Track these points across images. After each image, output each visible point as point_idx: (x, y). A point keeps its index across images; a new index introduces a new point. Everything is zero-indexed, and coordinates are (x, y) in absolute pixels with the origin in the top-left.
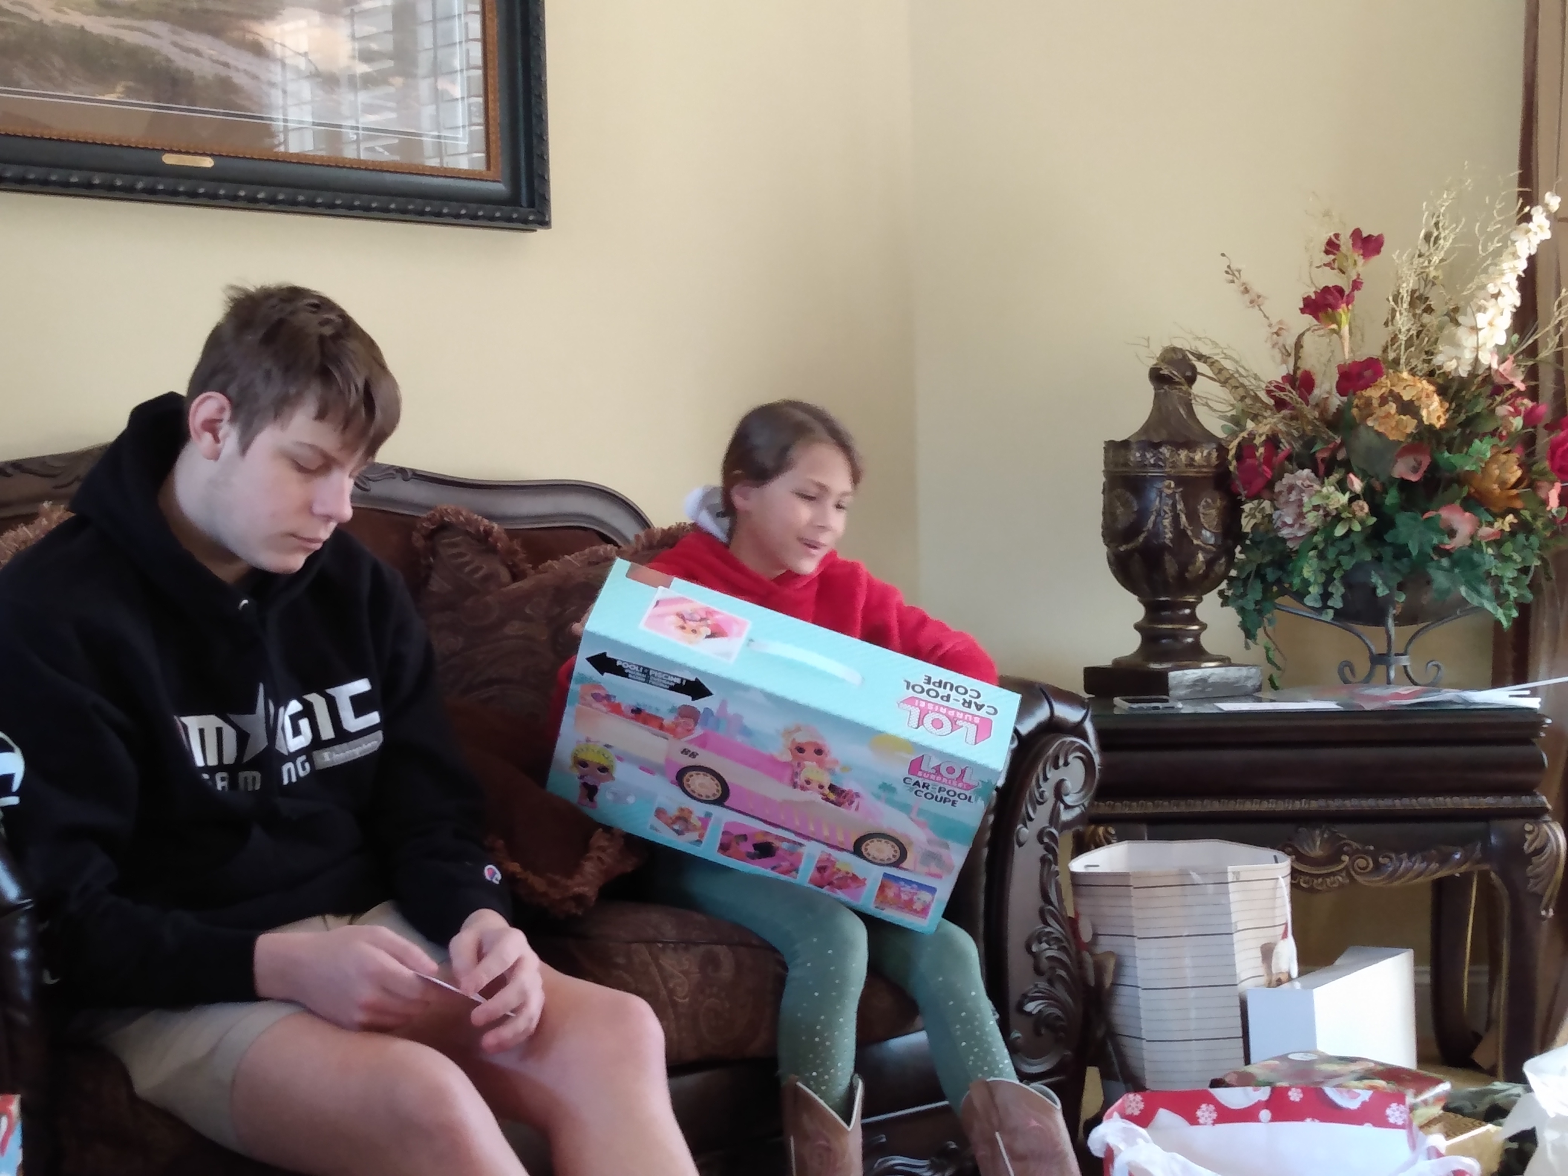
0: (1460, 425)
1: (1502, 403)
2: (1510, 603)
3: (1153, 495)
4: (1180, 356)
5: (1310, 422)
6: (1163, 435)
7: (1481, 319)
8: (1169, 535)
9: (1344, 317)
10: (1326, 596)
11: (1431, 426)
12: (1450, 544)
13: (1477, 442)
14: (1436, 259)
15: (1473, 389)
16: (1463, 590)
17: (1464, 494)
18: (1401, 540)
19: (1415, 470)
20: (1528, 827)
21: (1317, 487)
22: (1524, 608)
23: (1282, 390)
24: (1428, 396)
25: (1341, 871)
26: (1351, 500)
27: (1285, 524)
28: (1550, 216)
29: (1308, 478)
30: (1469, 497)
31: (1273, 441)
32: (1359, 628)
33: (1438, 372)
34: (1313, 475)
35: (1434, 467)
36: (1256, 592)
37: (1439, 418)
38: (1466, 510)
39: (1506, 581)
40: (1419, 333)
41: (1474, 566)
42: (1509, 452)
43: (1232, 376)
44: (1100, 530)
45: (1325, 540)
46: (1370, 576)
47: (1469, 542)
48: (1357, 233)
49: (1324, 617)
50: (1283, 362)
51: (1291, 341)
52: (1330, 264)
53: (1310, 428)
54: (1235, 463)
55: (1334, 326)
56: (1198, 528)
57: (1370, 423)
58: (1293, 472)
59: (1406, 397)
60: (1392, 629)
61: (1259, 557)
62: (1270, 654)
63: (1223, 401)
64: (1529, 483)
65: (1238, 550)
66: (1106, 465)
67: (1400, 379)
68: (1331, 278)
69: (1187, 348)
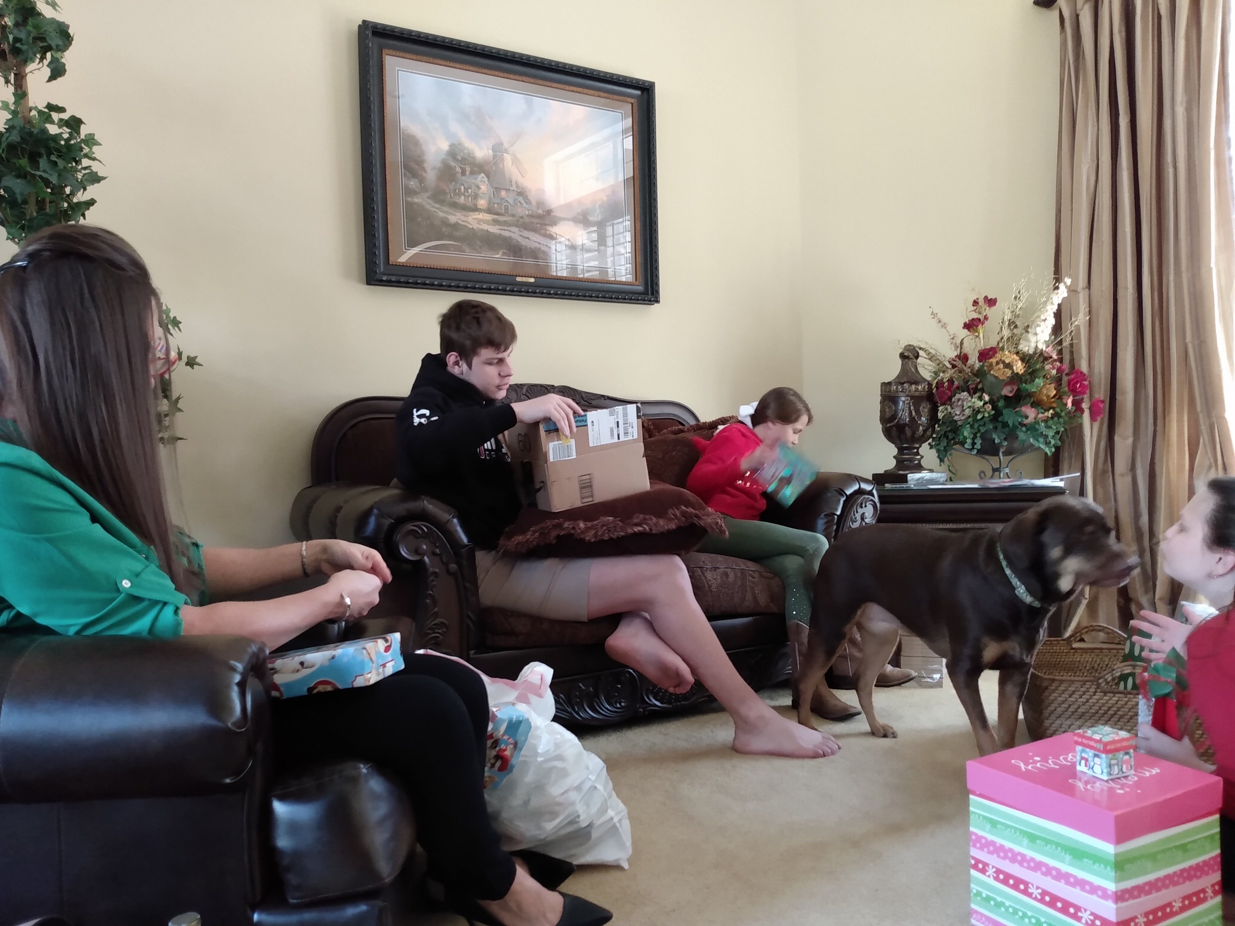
0: (1029, 373)
1: (1047, 364)
2: (1052, 445)
3: (901, 403)
4: (912, 348)
5: (967, 374)
6: (905, 379)
7: (1038, 330)
8: (908, 419)
9: (981, 331)
10: (974, 444)
11: (1017, 373)
12: (1026, 421)
13: (1037, 380)
14: (1019, 306)
15: (1035, 359)
16: (1031, 440)
17: (1032, 401)
18: (1005, 421)
19: (1011, 392)
21: (970, 399)
22: (1058, 449)
23: (955, 361)
24: (1016, 361)
26: (984, 404)
27: (956, 415)
28: (1066, 287)
29: (966, 395)
30: (1034, 402)
31: (951, 381)
32: (988, 457)
33: (1020, 352)
34: (968, 395)
35: (1019, 390)
36: (944, 443)
37: (1021, 370)
38: (1032, 408)
39: (1049, 437)
40: (1012, 337)
41: (1037, 430)
42: (1050, 384)
43: (934, 356)
44: (879, 419)
45: (973, 420)
46: (992, 435)
47: (1034, 421)
48: (986, 298)
49: (973, 453)
50: (955, 350)
51: (958, 342)
52: (975, 310)
53: (967, 376)
54: (935, 389)
55: (977, 334)
56: (920, 417)
57: (992, 372)
58: (959, 393)
59: (1007, 362)
60: (1002, 457)
61: (945, 429)
62: (950, 468)
63: (930, 365)
64: (1059, 397)
65: (937, 426)
66: (881, 392)
67: (1005, 355)
68: (975, 316)
69: (915, 345)
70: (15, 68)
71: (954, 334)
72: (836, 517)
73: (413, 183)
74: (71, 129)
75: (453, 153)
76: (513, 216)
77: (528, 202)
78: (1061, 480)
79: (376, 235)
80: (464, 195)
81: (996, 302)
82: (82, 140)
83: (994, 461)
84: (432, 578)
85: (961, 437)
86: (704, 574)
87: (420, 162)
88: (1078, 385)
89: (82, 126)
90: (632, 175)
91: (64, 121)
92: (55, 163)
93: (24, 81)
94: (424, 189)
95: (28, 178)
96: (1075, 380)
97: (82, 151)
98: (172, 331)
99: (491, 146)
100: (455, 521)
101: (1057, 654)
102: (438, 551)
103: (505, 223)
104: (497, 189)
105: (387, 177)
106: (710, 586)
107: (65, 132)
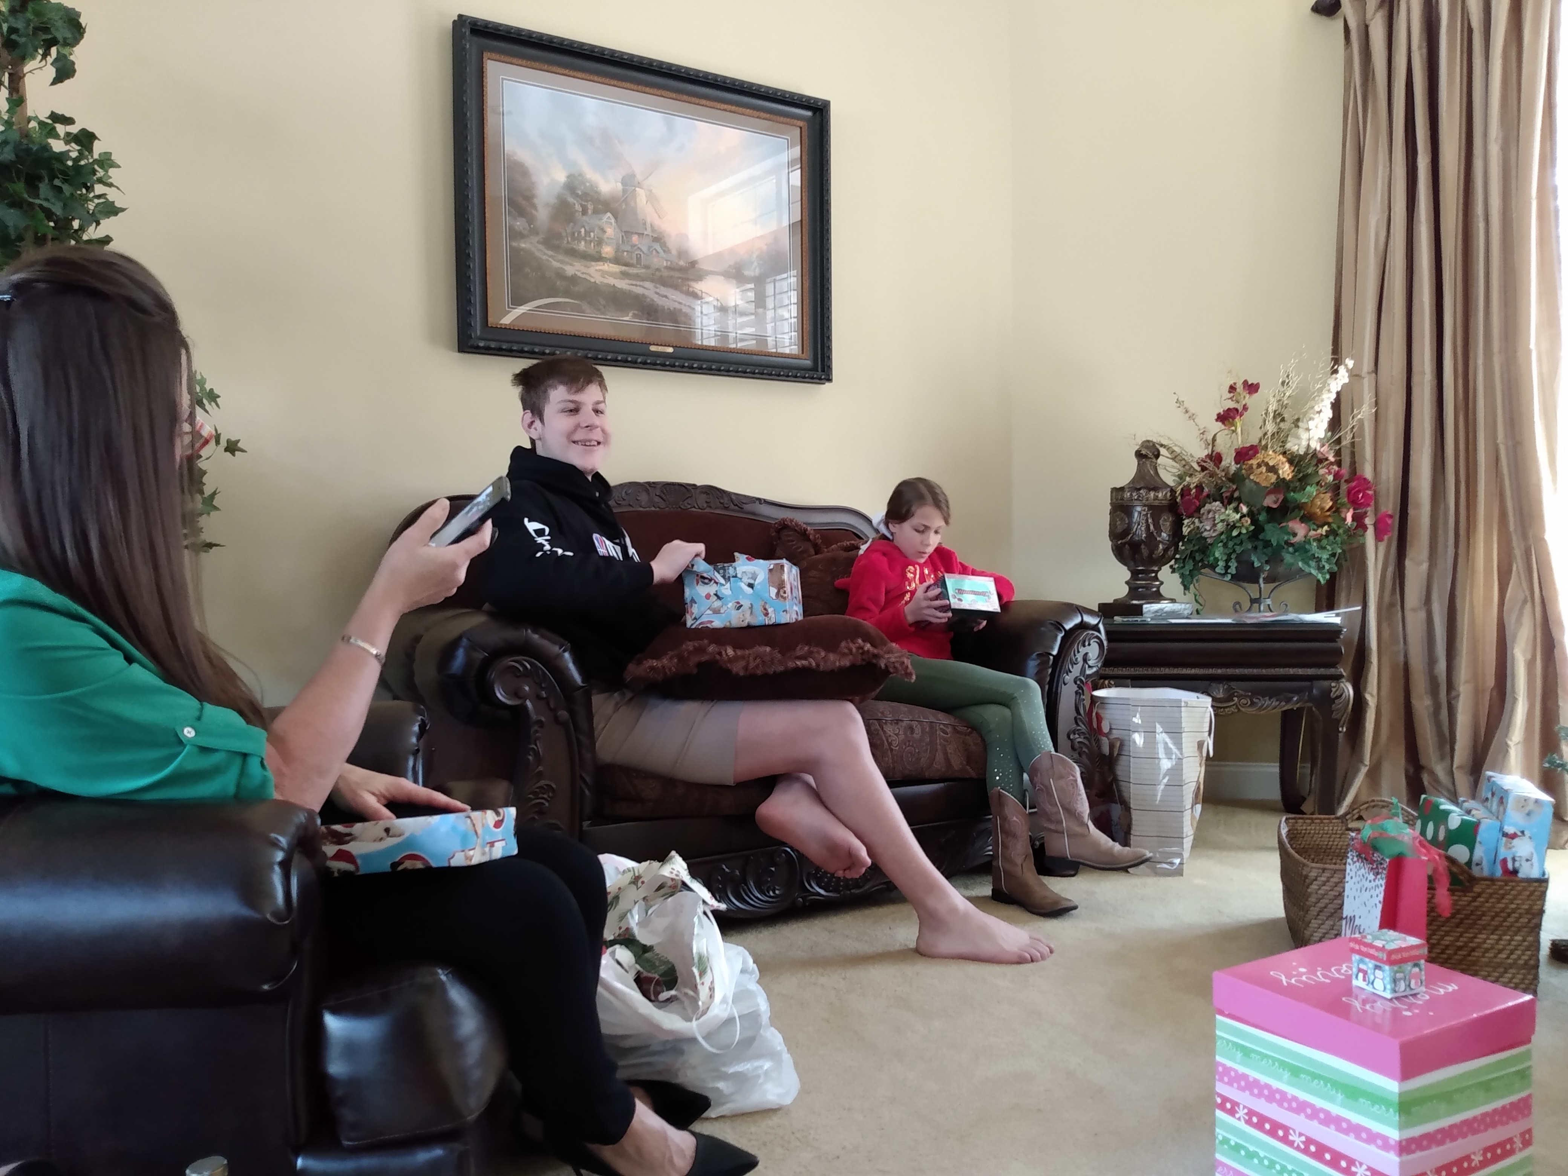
0: (1299, 479)
1: (1322, 468)
2: (1325, 571)
3: (1136, 515)
4: (1151, 444)
5: (1220, 478)
6: (1142, 485)
7: (1311, 424)
8: (1144, 535)
9: (1238, 424)
10: (1227, 567)
11: (1284, 479)
12: (1294, 540)
13: (1308, 488)
14: (1287, 394)
15: (1307, 461)
16: (1300, 564)
17: (1302, 514)
18: (1268, 538)
19: (1275, 502)
20: (1333, 684)
21: (1223, 510)
22: (1333, 575)
23: (1205, 462)
24: (1282, 463)
25: (1233, 705)
26: (1241, 517)
27: (1206, 530)
28: (1348, 370)
29: (1218, 506)
30: (1304, 515)
31: (1200, 487)
32: (1245, 585)
33: (1288, 453)
34: (1221, 505)
35: (1285, 500)
36: (1190, 565)
37: (1288, 475)
38: (1302, 523)
39: (1323, 560)
40: (1278, 432)
41: (1306, 551)
42: (1326, 493)
43: (1179, 455)
44: (1108, 533)
45: (1227, 538)
46: (1251, 557)
47: (1304, 539)
48: (1245, 383)
49: (1225, 579)
50: (1207, 448)
51: (1210, 438)
52: (1231, 398)
53: (1219, 482)
54: (1179, 498)
55: (1233, 428)
56: (1159, 531)
57: (1252, 477)
58: (1210, 503)
59: (1271, 464)
60: (1262, 585)
61: (1191, 547)
62: (1197, 597)
63: (1173, 467)
64: (1336, 509)
65: (1181, 544)
66: (1112, 499)
67: (1268, 455)
68: (1232, 405)
69: (1155, 440)
70: (10, 67)
71: (1205, 428)
72: (1051, 658)
73: (520, 224)
74: (82, 146)
75: (571, 186)
76: (647, 267)
77: (667, 251)
78: (1337, 615)
79: (472, 290)
80: (586, 241)
81: (1258, 388)
82: (95, 160)
83: (1253, 590)
84: (536, 728)
85: (1212, 558)
86: (883, 729)
87: (529, 197)
88: (1360, 496)
89: (96, 143)
90: (799, 219)
91: (72, 135)
92: (59, 190)
93: (20, 83)
94: (535, 232)
95: (25, 206)
96: (1357, 489)
97: (95, 174)
98: (207, 406)
99: (620, 178)
100: (567, 655)
101: (1328, 836)
102: (544, 694)
103: (637, 277)
104: (628, 234)
105: (486, 215)
106: (890, 744)
107: (74, 150)
